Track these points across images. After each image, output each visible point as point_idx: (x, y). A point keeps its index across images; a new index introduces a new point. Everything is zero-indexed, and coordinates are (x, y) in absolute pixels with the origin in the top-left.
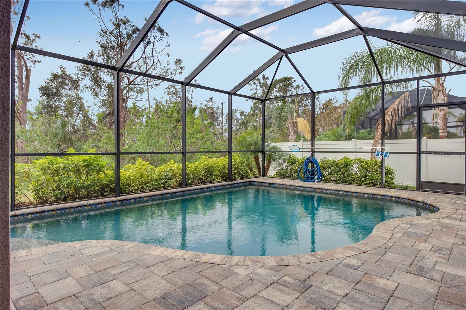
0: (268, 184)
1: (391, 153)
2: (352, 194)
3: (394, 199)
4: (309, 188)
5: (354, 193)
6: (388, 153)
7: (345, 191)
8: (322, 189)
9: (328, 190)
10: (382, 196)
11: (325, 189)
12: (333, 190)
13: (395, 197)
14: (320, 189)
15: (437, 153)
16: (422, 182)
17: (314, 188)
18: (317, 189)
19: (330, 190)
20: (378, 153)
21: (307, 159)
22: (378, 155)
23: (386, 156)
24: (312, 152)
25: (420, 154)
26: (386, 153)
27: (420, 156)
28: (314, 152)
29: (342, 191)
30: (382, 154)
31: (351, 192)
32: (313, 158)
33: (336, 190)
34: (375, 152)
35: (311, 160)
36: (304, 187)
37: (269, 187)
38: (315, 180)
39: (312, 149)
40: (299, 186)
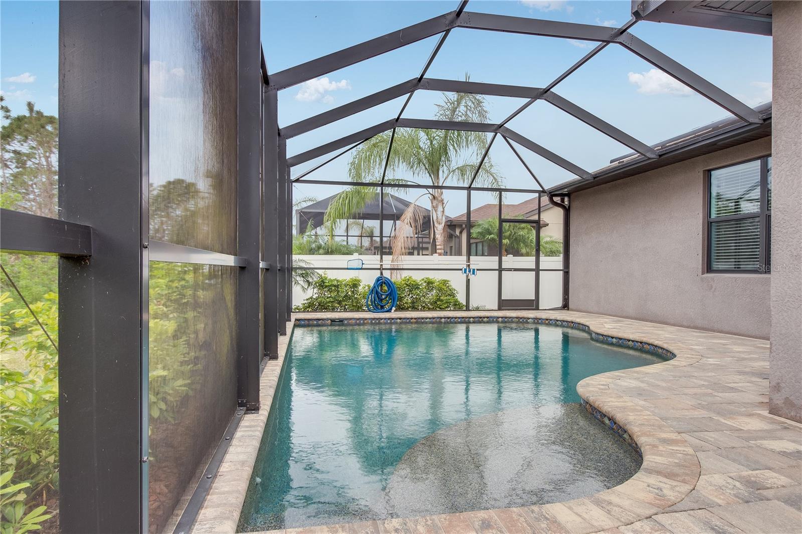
0: (330, 321)
1: (478, 270)
2: (457, 319)
3: (500, 319)
4: (400, 319)
5: (459, 318)
6: (476, 270)
7: (448, 318)
8: (419, 318)
9: (426, 318)
10: (488, 318)
11: (423, 318)
12: (434, 318)
13: (502, 318)
14: (415, 319)
15: (516, 270)
16: (503, 300)
17: (408, 318)
18: (412, 319)
19: (430, 318)
20: (465, 270)
21: (378, 280)
22: (465, 272)
23: (473, 273)
24: (381, 269)
25: (501, 271)
26: (474, 270)
27: (501, 273)
28: (384, 269)
29: (445, 318)
30: (470, 271)
31: (456, 318)
32: (385, 278)
33: (438, 318)
34: (461, 270)
35: (384, 280)
36: (393, 319)
37: (331, 325)
38: (391, 309)
39: (381, 265)
40: (385, 319)
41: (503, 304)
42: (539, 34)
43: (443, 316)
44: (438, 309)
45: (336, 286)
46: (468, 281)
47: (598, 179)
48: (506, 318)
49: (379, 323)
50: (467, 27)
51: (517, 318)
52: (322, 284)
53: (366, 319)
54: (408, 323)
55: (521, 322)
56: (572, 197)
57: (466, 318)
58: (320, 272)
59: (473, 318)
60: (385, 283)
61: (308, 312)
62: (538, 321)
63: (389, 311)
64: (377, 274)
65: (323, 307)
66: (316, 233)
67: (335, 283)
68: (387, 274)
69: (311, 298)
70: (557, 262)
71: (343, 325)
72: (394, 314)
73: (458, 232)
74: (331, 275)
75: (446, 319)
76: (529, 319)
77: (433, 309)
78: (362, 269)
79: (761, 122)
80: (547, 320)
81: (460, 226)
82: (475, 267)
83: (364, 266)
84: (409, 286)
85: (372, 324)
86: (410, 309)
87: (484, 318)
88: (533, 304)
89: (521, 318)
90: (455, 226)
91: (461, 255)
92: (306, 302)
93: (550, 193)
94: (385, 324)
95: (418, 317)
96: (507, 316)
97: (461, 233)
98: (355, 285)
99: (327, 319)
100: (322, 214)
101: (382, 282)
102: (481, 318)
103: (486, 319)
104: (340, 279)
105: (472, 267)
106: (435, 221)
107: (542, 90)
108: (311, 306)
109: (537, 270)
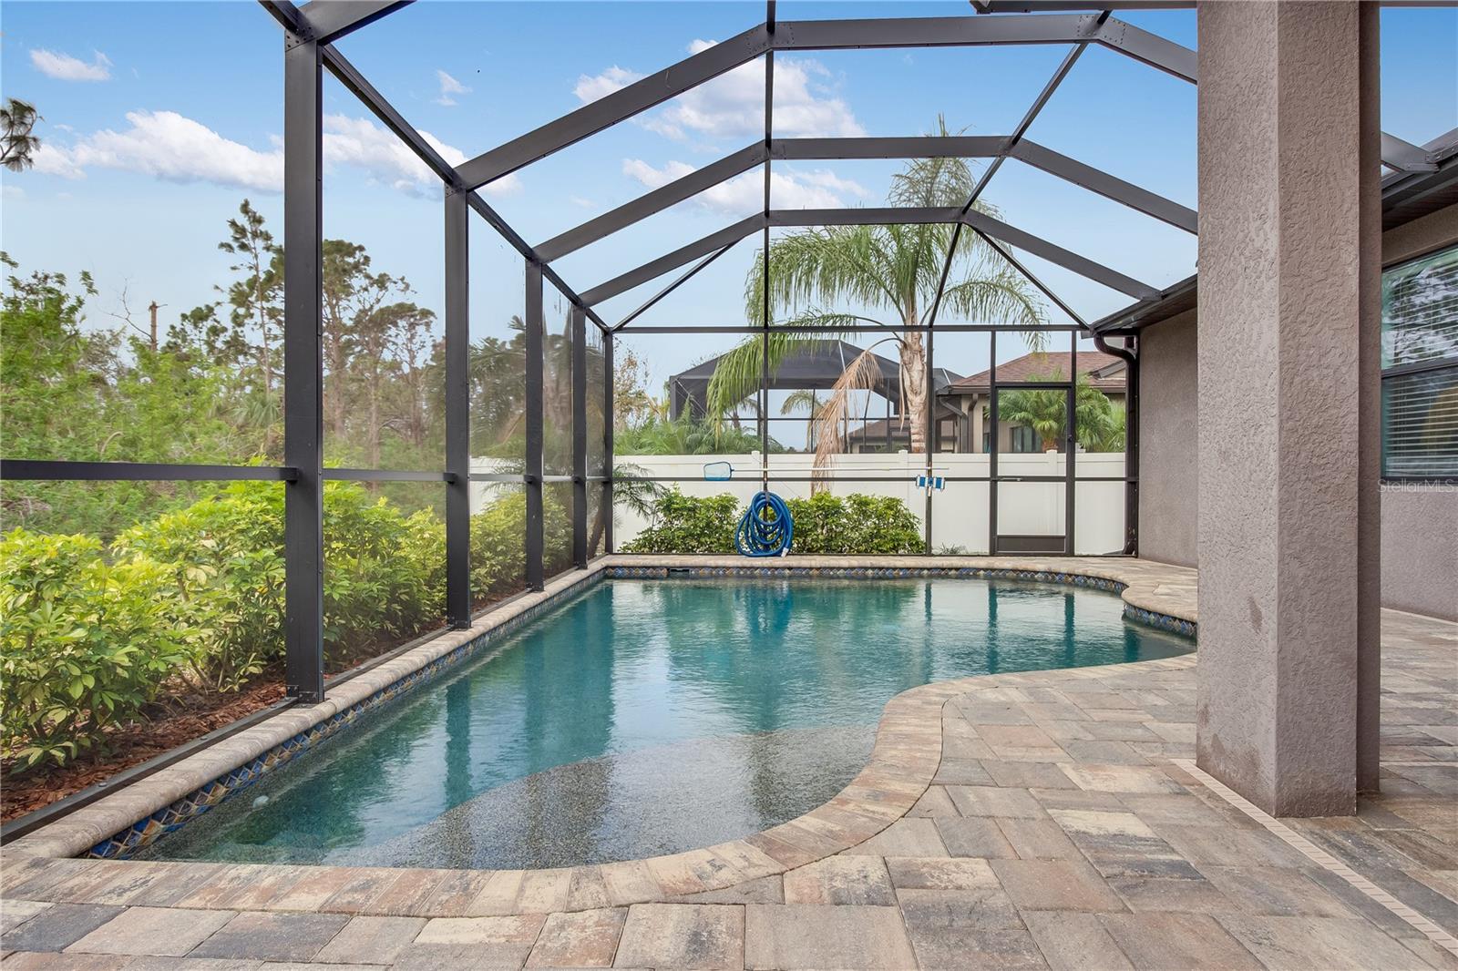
0: (665, 570)
4: (790, 568)
5: (901, 569)
6: (943, 480)
7: (880, 569)
8: (825, 568)
9: (839, 568)
10: (957, 569)
11: (832, 568)
12: (853, 568)
14: (818, 569)
15: (1025, 479)
16: (1000, 537)
17: (805, 568)
18: (811, 568)
19: (845, 569)
20: (923, 479)
21: (757, 498)
22: (922, 484)
23: (938, 486)
24: (765, 479)
25: (996, 481)
26: (939, 480)
27: (996, 485)
28: (768, 479)
29: (873, 568)
30: (931, 482)
31: (895, 569)
32: (771, 494)
33: (861, 568)
34: (915, 479)
35: (767, 499)
36: (777, 568)
37: (668, 576)
38: (781, 551)
39: (765, 472)
40: (763, 568)
41: (1000, 544)
42: (928, 45)
43: (869, 565)
44: (875, 552)
45: (691, 510)
46: (929, 500)
47: (1170, 298)
48: (993, 570)
49: (753, 577)
50: (789, 49)
51: (1014, 570)
52: (670, 506)
53: (728, 568)
54: (804, 577)
55: (1022, 580)
56: (1142, 336)
57: (915, 569)
58: (667, 484)
59: (929, 569)
60: (770, 505)
61: (643, 553)
62: (1053, 578)
63: (778, 554)
64: (757, 488)
65: (667, 546)
66: (735, 415)
67: (689, 504)
68: (774, 488)
69: (651, 529)
70: (1114, 462)
71: (687, 578)
72: (784, 560)
73: (965, 408)
74: (687, 491)
75: (876, 571)
76: (1037, 572)
77: (867, 552)
78: (730, 479)
79: (1434, 168)
80: (1070, 575)
81: (970, 396)
82: (943, 475)
83: (734, 475)
84: (823, 509)
85: (739, 576)
86: (822, 552)
87: (950, 569)
88: (1062, 545)
89: (1022, 571)
90: (960, 396)
91: (972, 452)
92: (641, 536)
93: (1096, 329)
94: (762, 577)
95: (823, 565)
96: (995, 567)
97: (971, 409)
98: (725, 506)
99: (661, 567)
100: (706, 381)
101: (765, 503)
102: (943, 569)
103: (953, 572)
104: (701, 497)
105: (935, 474)
106: (907, 389)
107: (1007, 140)
108: (650, 543)
109: (1070, 479)
